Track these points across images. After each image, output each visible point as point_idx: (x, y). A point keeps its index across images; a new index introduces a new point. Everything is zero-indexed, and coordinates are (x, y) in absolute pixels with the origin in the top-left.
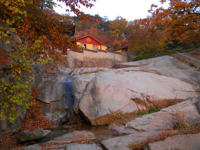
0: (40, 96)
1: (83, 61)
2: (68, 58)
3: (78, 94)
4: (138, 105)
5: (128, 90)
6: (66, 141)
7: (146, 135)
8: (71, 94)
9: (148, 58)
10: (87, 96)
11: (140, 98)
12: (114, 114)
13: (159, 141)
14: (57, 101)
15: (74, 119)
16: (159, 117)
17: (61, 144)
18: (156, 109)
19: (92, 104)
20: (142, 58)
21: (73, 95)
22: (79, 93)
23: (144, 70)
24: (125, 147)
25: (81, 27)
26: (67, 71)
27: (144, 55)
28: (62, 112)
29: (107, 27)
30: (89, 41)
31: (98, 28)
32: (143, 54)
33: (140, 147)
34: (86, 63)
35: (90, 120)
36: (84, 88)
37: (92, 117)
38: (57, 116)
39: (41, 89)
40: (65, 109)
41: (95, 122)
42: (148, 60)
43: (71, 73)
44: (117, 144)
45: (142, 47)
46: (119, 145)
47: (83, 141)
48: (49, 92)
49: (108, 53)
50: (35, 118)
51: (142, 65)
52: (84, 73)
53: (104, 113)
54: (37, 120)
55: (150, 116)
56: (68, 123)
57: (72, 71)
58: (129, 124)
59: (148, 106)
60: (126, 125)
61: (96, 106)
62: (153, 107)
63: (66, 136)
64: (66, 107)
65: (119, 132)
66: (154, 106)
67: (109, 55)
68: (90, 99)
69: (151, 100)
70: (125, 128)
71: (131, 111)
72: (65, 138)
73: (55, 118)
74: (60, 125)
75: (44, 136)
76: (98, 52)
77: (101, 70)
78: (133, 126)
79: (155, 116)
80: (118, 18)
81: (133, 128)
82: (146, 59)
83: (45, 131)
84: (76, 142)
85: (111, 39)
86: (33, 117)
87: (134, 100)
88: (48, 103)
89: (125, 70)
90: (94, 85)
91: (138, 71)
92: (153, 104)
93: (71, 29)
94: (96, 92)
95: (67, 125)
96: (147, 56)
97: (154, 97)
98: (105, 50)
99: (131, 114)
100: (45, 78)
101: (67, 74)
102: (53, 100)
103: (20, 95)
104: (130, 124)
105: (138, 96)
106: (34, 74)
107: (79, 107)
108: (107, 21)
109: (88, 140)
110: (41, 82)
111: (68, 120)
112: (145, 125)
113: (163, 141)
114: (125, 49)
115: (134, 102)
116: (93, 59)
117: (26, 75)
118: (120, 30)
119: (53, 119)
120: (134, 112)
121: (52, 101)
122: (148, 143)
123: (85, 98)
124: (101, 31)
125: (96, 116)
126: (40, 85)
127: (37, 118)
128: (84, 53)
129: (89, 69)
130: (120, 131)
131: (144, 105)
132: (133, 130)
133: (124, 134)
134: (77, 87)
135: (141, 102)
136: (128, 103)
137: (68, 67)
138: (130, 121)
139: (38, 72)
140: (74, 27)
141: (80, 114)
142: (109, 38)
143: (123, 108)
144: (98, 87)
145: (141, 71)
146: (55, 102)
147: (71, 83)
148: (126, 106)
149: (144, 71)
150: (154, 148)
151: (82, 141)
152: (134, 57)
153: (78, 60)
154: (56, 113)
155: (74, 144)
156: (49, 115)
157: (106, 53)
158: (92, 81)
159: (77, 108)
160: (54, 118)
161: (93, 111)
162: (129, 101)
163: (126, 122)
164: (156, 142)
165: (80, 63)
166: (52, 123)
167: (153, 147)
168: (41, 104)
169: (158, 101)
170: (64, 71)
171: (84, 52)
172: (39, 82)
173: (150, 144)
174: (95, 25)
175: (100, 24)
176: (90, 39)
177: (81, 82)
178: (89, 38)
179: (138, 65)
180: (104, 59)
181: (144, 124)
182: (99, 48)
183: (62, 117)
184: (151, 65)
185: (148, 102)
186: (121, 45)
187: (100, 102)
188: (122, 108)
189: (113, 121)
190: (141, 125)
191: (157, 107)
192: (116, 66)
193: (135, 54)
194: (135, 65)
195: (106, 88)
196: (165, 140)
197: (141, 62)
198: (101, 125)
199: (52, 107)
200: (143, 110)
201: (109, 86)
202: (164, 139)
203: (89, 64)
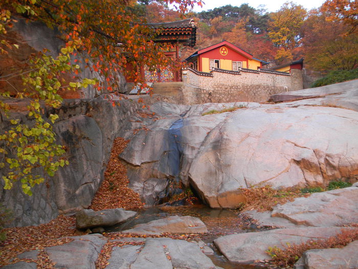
0: (125, 153)
1: (213, 91)
2: (184, 88)
3: (190, 151)
4: (306, 173)
5: (288, 144)
6: (153, 231)
7: (309, 232)
8: (178, 150)
9: (345, 80)
10: (206, 153)
11: (311, 158)
12: (254, 188)
13: (332, 247)
14: (152, 162)
15: (181, 194)
16: (346, 198)
17: (143, 237)
18: (346, 181)
19: (213, 169)
20: (331, 80)
21: (181, 151)
22: (193, 148)
23: (332, 104)
24: (258, 254)
25: (215, 31)
26: (180, 109)
27: (337, 74)
28: (161, 182)
29: (264, 26)
30: (224, 54)
31: (245, 29)
32: (335, 73)
33: (289, 256)
34: (218, 96)
35: (207, 198)
36: (202, 139)
37: (210, 192)
38: (151, 188)
39: (128, 141)
40: (167, 177)
41: (216, 201)
42: (346, 84)
43: (186, 114)
44: (244, 246)
45: (333, 59)
46: (247, 249)
47: (184, 235)
48: (140, 146)
49: (261, 74)
50: (116, 189)
51: (330, 94)
52: (208, 113)
53: (235, 186)
54: (118, 193)
55: (327, 195)
56: (170, 202)
57: (188, 110)
58: (279, 208)
59: (328, 176)
60: (274, 212)
61: (220, 173)
62: (340, 177)
63: (154, 223)
64: (168, 173)
65: (257, 223)
66: (342, 177)
67: (265, 79)
68: (211, 160)
69: (336, 164)
70: (271, 216)
71: (290, 184)
72: (153, 227)
73: (148, 191)
74: (156, 204)
75: (121, 220)
76: (241, 72)
77: (241, 107)
78: (286, 214)
79: (337, 196)
80: (287, 4)
81: (287, 218)
82: (341, 82)
83: (125, 213)
84: (171, 235)
85: (271, 48)
86: (112, 188)
87: (298, 162)
88: (138, 166)
89: (291, 106)
90: (221, 133)
91: (319, 106)
92: (340, 172)
93: (189, 33)
94: (223, 147)
95: (168, 204)
96: (343, 75)
97: (342, 157)
98: (256, 69)
99: (289, 190)
100: (137, 123)
101: (177, 115)
102: (147, 160)
103: (36, 148)
104: (283, 210)
105: (308, 155)
106: (116, 117)
107: (189, 174)
108: (264, 14)
109: (192, 235)
110: (130, 129)
111: (169, 197)
112: (314, 212)
113: (341, 247)
114: (298, 65)
115: (298, 167)
116: (231, 87)
117: (102, 118)
118: (291, 30)
119: (144, 193)
120: (296, 186)
121: (145, 163)
122: (308, 248)
123: (201, 158)
124: (253, 34)
125: (218, 191)
126: (127, 134)
127: (118, 189)
128: (215, 77)
129: (220, 105)
130: (260, 221)
131: (318, 174)
132: (287, 221)
133: (267, 228)
134: (189, 137)
135: (312, 167)
136: (284, 168)
137: (183, 103)
138: (282, 203)
139: (125, 113)
140: (195, 29)
141: (192, 186)
142: (267, 47)
143: (274, 178)
144: (228, 138)
145: (323, 105)
146: (149, 164)
147: (179, 131)
148: (280, 174)
149: (330, 106)
150: (316, 261)
151: (181, 234)
152: (315, 80)
153: (203, 90)
154: (150, 182)
155: (166, 238)
156: (138, 186)
157: (258, 74)
158: (218, 126)
159: (187, 176)
160: (146, 192)
161: (214, 182)
162: (287, 164)
163: (276, 205)
164: (324, 250)
165: (207, 96)
166: (143, 200)
167: (315, 259)
168: (126, 166)
169: (351, 166)
170: (174, 111)
171: (214, 75)
172: (126, 129)
173: (308, 253)
174: (239, 24)
175: (250, 21)
176: (226, 50)
177: (198, 128)
178: (224, 49)
179: (321, 94)
180: (252, 87)
181: (311, 211)
182: (245, 67)
183: (160, 190)
184: (348, 93)
185: (328, 168)
186: (291, 57)
187: (229, 166)
188: (271, 179)
189: (250, 201)
190: (304, 212)
191: (349, 178)
192: (275, 99)
193: (322, 74)
194: (314, 94)
195: (242, 140)
196: (347, 247)
197: (327, 88)
198: (228, 208)
199: (144, 173)
200: (315, 183)
201: (248, 135)
202: (346, 245)
203: (223, 97)
